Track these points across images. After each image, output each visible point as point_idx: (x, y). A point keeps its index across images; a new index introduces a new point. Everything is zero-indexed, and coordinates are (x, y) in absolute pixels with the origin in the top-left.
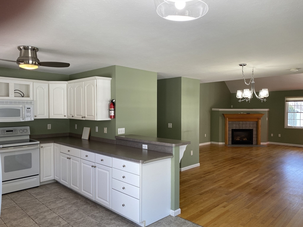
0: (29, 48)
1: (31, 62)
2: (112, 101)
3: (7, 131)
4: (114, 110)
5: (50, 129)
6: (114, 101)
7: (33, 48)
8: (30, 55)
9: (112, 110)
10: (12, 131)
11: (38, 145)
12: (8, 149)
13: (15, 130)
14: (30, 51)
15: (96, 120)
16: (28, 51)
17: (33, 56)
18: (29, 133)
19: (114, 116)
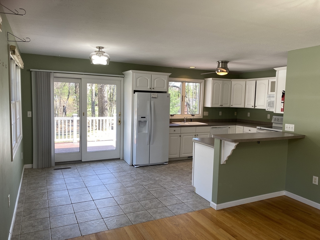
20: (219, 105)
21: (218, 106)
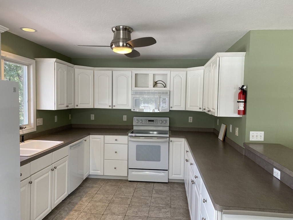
0: (120, 28)
1: (121, 44)
2: (242, 89)
3: (149, 121)
4: (245, 102)
5: (191, 122)
6: (245, 87)
7: (124, 27)
8: (121, 37)
9: (240, 102)
10: (153, 121)
11: (167, 139)
12: (140, 138)
13: (156, 120)
14: (121, 31)
15: (216, 116)
16: (120, 32)
17: (124, 37)
18: (168, 125)
19: (244, 112)
20: (65, 105)
21: (63, 107)
